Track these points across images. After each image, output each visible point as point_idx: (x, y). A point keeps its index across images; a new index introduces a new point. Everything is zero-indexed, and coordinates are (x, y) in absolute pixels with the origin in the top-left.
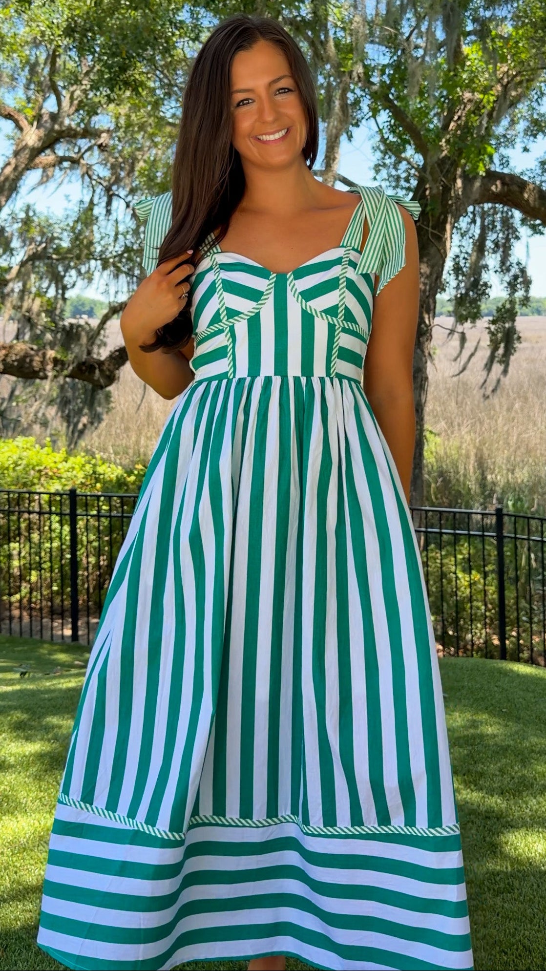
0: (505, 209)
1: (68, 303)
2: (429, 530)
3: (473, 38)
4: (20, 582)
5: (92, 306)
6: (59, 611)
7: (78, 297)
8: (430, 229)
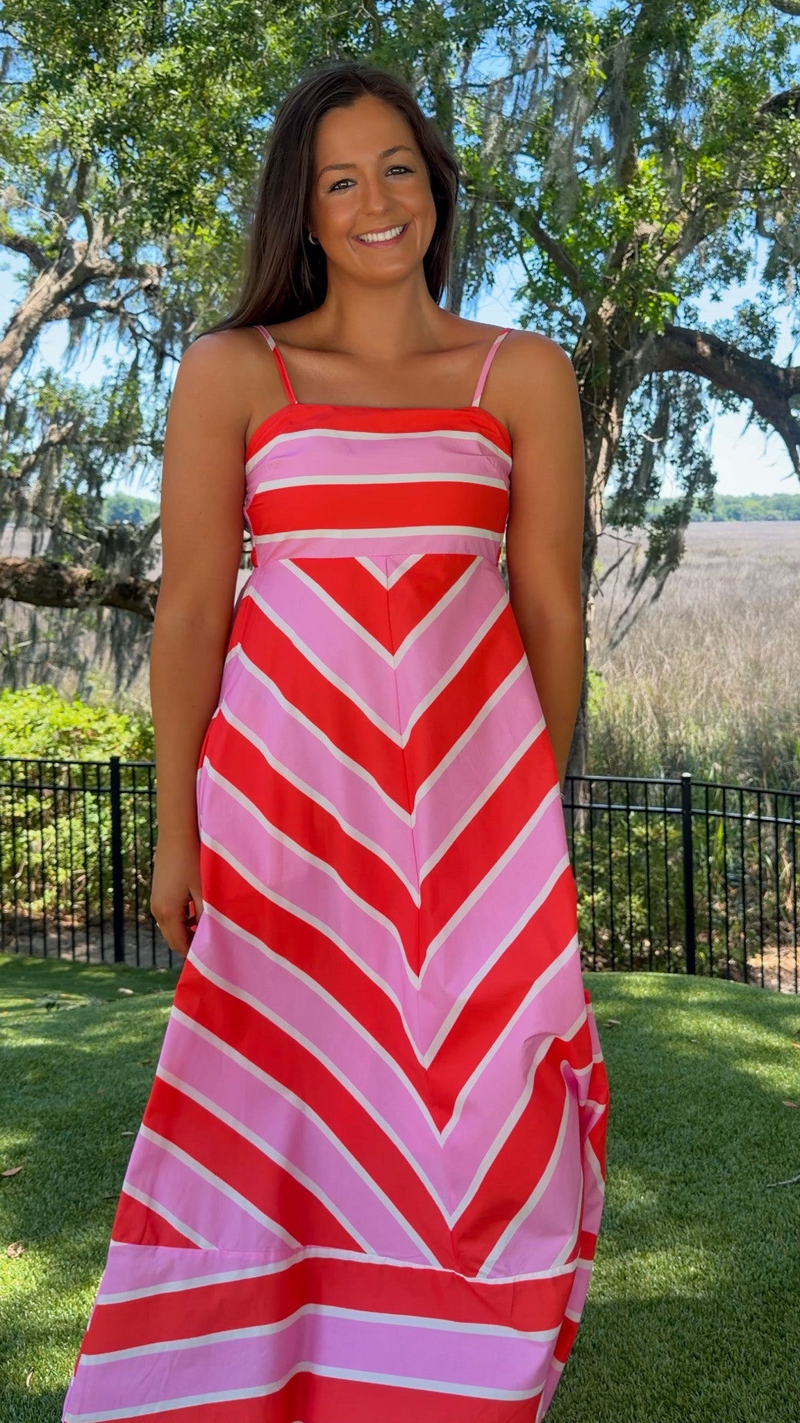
0: (691, 378)
1: (105, 503)
2: (595, 805)
3: (651, 147)
4: (44, 883)
5: (138, 508)
6: (98, 921)
7: (117, 496)
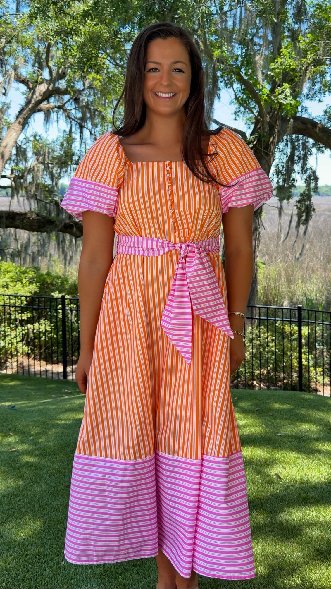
0: (304, 138)
2: (261, 318)
8: (262, 149)
